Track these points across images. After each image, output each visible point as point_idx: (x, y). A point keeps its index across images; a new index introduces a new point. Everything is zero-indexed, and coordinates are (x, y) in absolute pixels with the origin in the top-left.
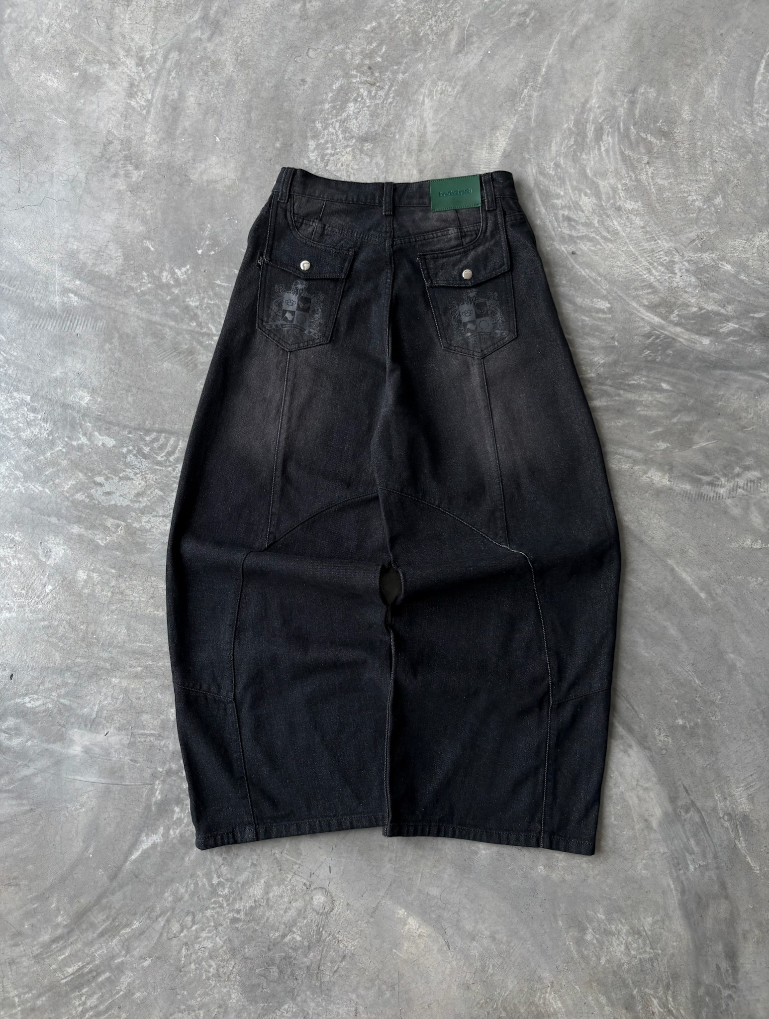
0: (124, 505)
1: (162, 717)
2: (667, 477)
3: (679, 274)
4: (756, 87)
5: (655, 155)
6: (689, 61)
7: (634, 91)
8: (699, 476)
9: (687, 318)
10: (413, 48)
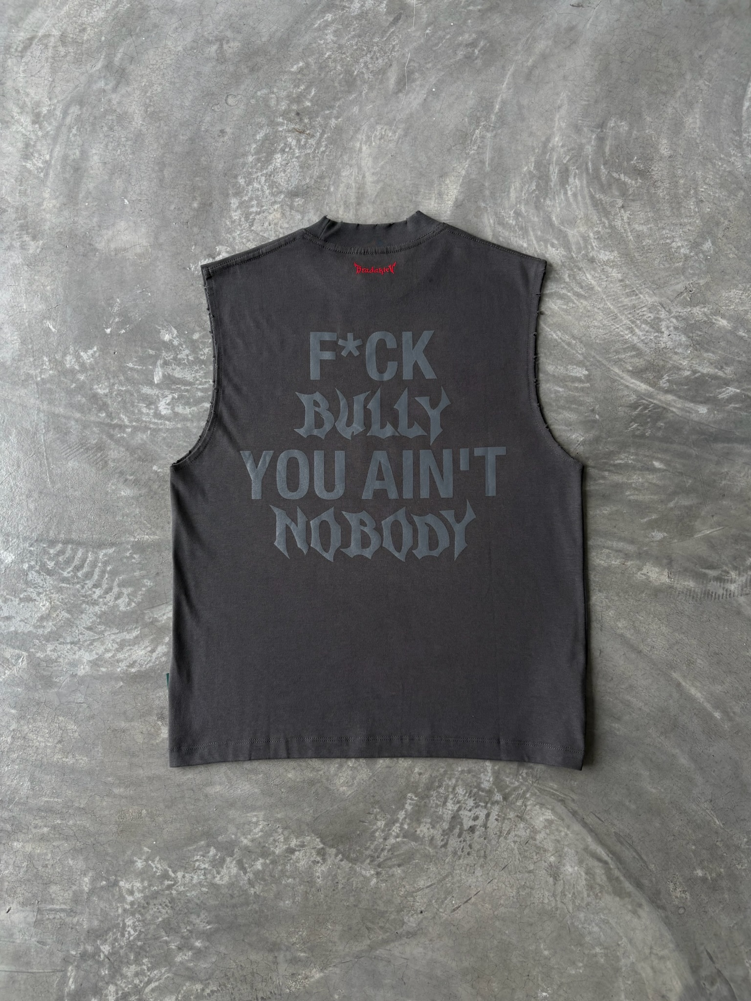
0: (26, 631)
1: (74, 888)
2: (666, 573)
3: (666, 333)
4: (744, 113)
5: (631, 197)
6: (664, 88)
7: (602, 125)
8: (704, 571)
9: (679, 383)
10: (347, 89)
